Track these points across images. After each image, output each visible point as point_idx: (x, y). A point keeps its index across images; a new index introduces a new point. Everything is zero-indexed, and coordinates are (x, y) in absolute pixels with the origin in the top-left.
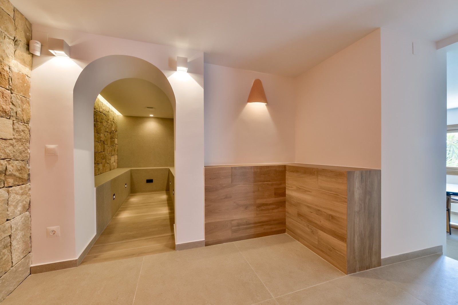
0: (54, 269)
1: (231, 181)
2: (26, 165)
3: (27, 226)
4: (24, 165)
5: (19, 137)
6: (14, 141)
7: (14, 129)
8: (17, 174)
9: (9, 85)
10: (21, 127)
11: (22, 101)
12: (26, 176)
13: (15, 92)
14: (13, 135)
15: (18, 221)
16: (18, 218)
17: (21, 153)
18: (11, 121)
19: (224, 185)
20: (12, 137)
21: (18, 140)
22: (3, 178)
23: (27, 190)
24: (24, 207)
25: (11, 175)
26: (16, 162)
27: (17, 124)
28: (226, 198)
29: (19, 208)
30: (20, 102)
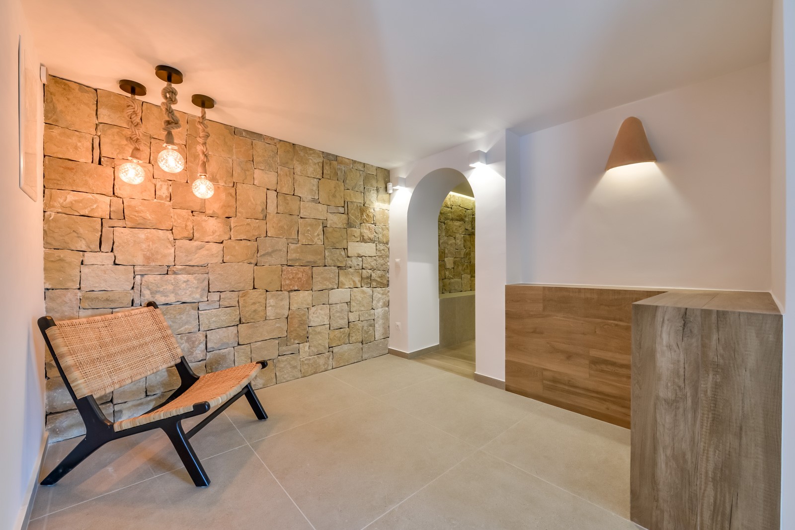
0: (402, 357)
1: (542, 308)
2: (386, 274)
3: (386, 317)
4: (384, 274)
5: (381, 254)
6: (377, 257)
7: (376, 249)
8: (379, 280)
9: (374, 220)
10: (381, 247)
11: (382, 229)
12: (385, 282)
13: (378, 224)
14: (376, 253)
15: (379, 311)
16: (380, 310)
17: (382, 265)
18: (375, 244)
19: (531, 313)
20: (375, 255)
21: (380, 257)
22: (369, 281)
23: (386, 291)
24: (384, 303)
25: (375, 280)
26: (379, 272)
27: (379, 246)
28: (534, 332)
29: (381, 304)
30: (381, 230)
